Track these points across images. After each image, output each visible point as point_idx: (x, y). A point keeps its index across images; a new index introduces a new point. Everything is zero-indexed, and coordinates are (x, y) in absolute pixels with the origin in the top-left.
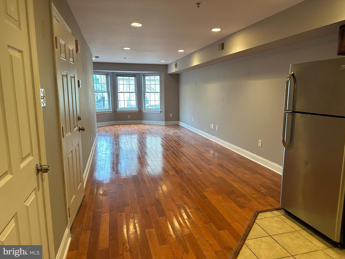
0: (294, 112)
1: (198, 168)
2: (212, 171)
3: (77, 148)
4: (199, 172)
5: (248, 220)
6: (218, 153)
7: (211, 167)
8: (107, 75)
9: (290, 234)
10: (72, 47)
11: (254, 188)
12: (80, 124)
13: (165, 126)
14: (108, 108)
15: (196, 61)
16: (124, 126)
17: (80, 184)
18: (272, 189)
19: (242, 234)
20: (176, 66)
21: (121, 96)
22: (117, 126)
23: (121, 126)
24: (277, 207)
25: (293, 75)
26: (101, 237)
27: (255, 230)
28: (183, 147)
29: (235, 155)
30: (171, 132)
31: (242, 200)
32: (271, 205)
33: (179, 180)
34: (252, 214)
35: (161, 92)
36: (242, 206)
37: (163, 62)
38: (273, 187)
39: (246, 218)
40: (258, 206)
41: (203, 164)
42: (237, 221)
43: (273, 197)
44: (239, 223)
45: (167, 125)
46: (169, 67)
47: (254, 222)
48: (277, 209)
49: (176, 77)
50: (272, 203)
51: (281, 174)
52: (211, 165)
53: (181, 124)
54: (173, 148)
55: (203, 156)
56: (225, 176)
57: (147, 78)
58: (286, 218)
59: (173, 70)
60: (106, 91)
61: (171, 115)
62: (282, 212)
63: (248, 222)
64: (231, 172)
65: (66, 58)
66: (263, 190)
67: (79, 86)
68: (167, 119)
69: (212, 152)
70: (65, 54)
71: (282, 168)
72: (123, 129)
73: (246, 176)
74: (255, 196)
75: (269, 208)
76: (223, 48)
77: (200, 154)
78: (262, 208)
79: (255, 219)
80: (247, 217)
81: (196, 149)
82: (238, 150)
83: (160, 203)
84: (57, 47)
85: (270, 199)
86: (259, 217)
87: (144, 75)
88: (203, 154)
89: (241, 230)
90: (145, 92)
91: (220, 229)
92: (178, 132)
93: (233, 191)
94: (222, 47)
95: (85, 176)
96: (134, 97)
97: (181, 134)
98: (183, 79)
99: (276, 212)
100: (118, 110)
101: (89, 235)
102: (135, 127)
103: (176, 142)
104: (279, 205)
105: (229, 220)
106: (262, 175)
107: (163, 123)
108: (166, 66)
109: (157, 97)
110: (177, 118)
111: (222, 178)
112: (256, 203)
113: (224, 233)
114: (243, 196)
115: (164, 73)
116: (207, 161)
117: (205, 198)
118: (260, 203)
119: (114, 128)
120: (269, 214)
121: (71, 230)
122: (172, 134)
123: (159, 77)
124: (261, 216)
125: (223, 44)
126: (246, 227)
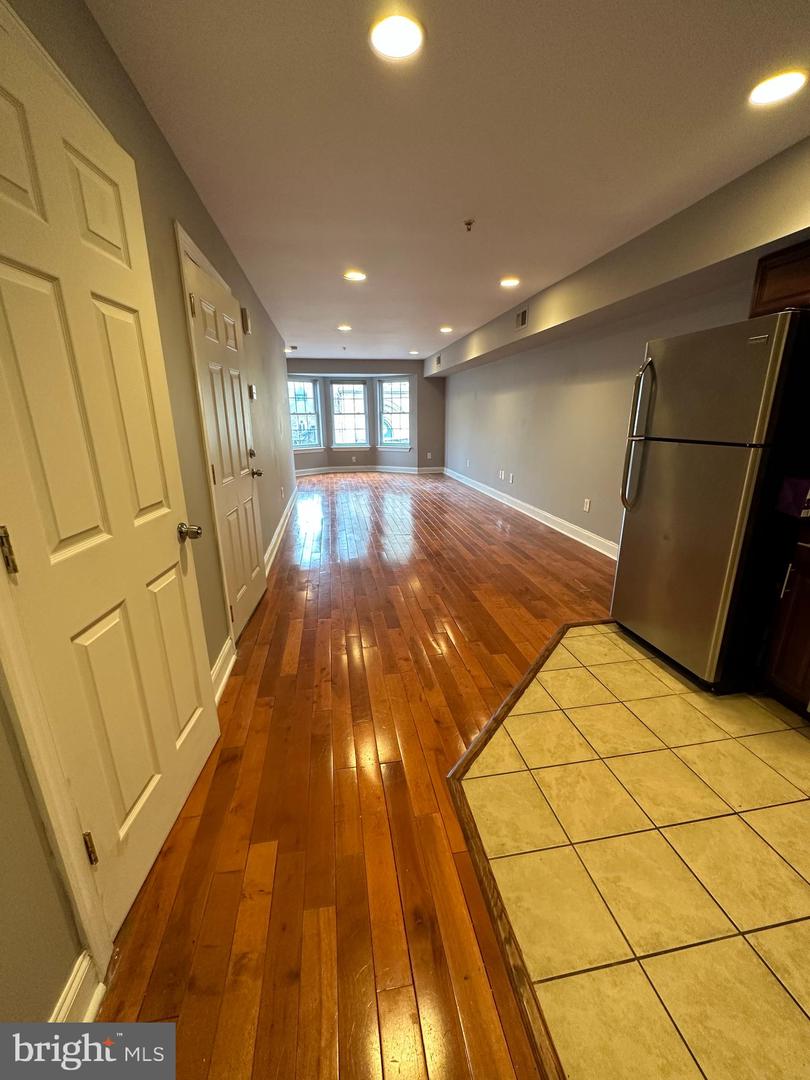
0: (648, 439)
1: (470, 550)
2: (494, 556)
3: (249, 506)
4: (469, 556)
5: (547, 639)
6: (511, 524)
7: (493, 547)
8: (314, 381)
9: (622, 666)
10: (232, 319)
11: (567, 586)
12: (254, 464)
13: (419, 475)
14: (317, 442)
15: (474, 351)
16: (345, 475)
17: (258, 568)
18: (597, 585)
19: (532, 663)
20: (439, 361)
21: (338, 421)
22: (332, 476)
23: (338, 475)
24: (606, 618)
25: (651, 363)
26: (286, 657)
27: (560, 656)
28: (446, 512)
29: (541, 528)
30: (429, 486)
31: (541, 604)
32: (594, 615)
33: (432, 569)
34: (556, 629)
35: (411, 413)
36: (540, 616)
37: (414, 354)
38: (602, 582)
39: (544, 635)
40: (569, 616)
41: (480, 543)
42: (528, 640)
43: (599, 600)
44: (530, 643)
45: (420, 475)
46: (426, 364)
47: (558, 642)
48: (604, 623)
49: (440, 383)
50: (596, 612)
51: (616, 558)
52: (493, 544)
53: (448, 472)
54: (426, 513)
55: (480, 528)
56: (516, 565)
57: (386, 386)
58: (619, 638)
59: (434, 369)
60: (313, 412)
61: (429, 456)
62: (613, 627)
63: (547, 642)
64: (528, 557)
65: (218, 338)
66: (583, 589)
67: (251, 396)
68: (422, 462)
69: (500, 523)
70: (217, 331)
71: (617, 547)
72: (343, 481)
73: (554, 564)
74: (566, 598)
75: (591, 619)
76: (523, 323)
77: (476, 525)
78: (577, 619)
79: (561, 638)
80: (547, 633)
81: (471, 516)
82: (546, 518)
83: (393, 606)
84: (193, 313)
85: (594, 605)
86: (568, 635)
87: (381, 381)
88: (482, 526)
89: (532, 655)
90: (381, 413)
91: (493, 651)
92: (441, 487)
93: (527, 590)
94: (523, 318)
95: (269, 558)
96: (362, 421)
97: (446, 491)
98: (453, 386)
99: (602, 628)
100: (334, 446)
101: (266, 653)
102: (363, 478)
103: (435, 504)
104: (608, 615)
105: (512, 638)
106: (584, 562)
107: (415, 470)
108: (421, 363)
109: (405, 420)
110: (440, 460)
111: (509, 567)
112: (566, 610)
113: (501, 660)
114: (544, 597)
115: (416, 376)
116: (488, 537)
117: (475, 599)
118: (573, 610)
119: (326, 479)
120: (588, 630)
121: (237, 644)
122: (428, 490)
123: (407, 384)
124: (572, 632)
125: (524, 313)
126: (543, 648)
